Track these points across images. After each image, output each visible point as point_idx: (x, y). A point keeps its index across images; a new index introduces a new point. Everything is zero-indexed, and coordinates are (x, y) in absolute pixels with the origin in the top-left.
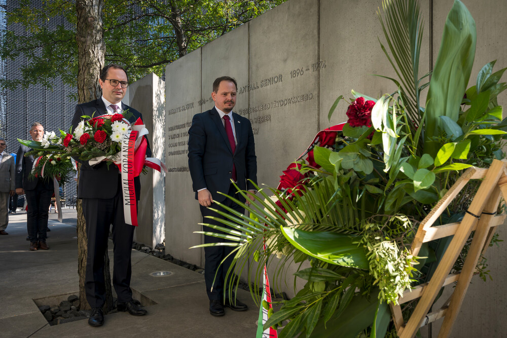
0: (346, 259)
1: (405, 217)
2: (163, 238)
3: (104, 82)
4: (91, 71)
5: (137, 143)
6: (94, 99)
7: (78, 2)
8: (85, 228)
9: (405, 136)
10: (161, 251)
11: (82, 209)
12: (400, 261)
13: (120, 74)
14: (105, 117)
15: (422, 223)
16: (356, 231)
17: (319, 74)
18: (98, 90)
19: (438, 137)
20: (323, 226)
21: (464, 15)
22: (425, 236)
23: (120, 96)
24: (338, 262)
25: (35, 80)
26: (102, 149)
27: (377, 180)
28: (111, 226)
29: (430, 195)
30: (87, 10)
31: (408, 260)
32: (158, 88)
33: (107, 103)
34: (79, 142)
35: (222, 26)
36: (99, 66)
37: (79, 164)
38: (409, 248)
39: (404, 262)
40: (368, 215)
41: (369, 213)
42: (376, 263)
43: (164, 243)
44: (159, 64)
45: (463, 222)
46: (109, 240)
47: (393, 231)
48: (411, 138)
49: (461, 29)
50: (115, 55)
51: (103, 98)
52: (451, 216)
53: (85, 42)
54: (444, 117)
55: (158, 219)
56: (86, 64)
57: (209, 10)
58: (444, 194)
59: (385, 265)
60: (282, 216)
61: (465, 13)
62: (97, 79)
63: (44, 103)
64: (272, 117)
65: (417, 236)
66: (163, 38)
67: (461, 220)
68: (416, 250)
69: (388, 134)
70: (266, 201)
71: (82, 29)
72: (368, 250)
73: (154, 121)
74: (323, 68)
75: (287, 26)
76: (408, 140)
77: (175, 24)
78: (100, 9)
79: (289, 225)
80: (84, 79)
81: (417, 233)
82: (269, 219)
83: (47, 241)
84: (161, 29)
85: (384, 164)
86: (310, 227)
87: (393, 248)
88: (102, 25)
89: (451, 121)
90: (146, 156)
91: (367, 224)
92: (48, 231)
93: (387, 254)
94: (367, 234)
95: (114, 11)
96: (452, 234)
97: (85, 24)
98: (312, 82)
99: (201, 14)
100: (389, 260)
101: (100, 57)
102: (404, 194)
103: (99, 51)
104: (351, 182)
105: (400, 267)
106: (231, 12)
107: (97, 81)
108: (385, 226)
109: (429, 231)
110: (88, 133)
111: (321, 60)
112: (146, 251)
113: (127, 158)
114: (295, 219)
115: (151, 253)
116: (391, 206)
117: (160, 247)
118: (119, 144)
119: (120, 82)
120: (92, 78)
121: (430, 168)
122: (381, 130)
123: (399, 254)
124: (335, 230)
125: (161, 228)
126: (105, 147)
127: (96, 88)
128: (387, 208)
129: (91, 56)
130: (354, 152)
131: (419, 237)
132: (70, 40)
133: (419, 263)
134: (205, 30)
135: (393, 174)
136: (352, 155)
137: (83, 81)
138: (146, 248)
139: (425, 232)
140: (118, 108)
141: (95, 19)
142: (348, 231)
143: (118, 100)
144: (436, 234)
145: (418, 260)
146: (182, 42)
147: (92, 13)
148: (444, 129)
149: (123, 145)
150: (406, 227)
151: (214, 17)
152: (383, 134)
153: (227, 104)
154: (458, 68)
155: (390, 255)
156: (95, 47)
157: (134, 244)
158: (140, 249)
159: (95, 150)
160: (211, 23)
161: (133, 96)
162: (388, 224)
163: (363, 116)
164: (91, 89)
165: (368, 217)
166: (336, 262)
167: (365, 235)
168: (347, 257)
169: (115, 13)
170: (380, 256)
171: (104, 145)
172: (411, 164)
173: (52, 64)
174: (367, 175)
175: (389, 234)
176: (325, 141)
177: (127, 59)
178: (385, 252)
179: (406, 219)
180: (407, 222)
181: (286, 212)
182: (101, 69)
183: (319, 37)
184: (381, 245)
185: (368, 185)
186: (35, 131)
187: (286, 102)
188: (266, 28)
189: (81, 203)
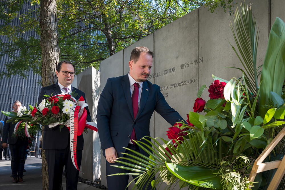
0: (208, 184)
1: (246, 157)
2: (99, 175)
3: (59, 72)
4: (50, 66)
5: (80, 114)
6: (52, 84)
7: (42, 20)
8: (47, 168)
9: (246, 105)
10: (98, 183)
11: (45, 156)
12: (242, 185)
13: (70, 68)
14: (60, 96)
15: (256, 160)
16: (216, 166)
17: (199, 67)
18: (55, 78)
19: (268, 105)
20: (194, 163)
21: (282, 26)
22: (258, 169)
23: (69, 82)
24: (203, 186)
25: (15, 72)
26: (57, 118)
27: (229, 133)
28: (64, 167)
29: (262, 142)
30: (47, 25)
31: (247, 184)
32: (95, 77)
33: (61, 87)
34: (42, 113)
35: (138, 35)
36: (55, 62)
37: (43, 126)
38: (248, 177)
39: (244, 185)
40: (223, 156)
41: (224, 155)
42: (227, 186)
43: (100, 178)
44: (97, 61)
45: (283, 160)
46: (63, 176)
47: (238, 166)
48: (250, 106)
49: (280, 36)
50: (68, 55)
51: (59, 83)
52: (276, 156)
53: (46, 46)
54: (272, 93)
55: (96, 162)
56: (47, 61)
57: (130, 25)
58: (271, 141)
59: (232, 187)
60: (169, 158)
61: (283, 25)
62: (54, 70)
63: (22, 88)
64: (169, 95)
65: (253, 169)
66: (100, 44)
67: (282, 159)
68: (253, 178)
69: (234, 103)
70: (160, 148)
71: (44, 38)
72: (222, 178)
73: (93, 99)
74: (202, 62)
75: (178, 35)
76: (248, 107)
77: (107, 34)
78: (56, 25)
79: (172, 162)
80: (46, 71)
81: (253, 167)
82: (161, 160)
83: (24, 178)
84: (98, 38)
85: (232, 123)
86: (187, 164)
87: (237, 177)
88: (58, 35)
89: (277, 95)
90: (87, 121)
91: (222, 161)
92: (24, 171)
93: (233, 180)
94: (222, 168)
95: (67, 26)
96: (276, 168)
97: (46, 34)
98: (195, 71)
99: (125, 27)
100: (235, 184)
101: (56, 56)
102: (246, 142)
103: (56, 52)
104: (212, 134)
105: (241, 189)
106: (144, 26)
107: (54, 72)
108: (233, 163)
109: (260, 166)
110: (47, 107)
111: (200, 57)
112: (88, 184)
113: (73, 124)
114: (177, 158)
115: (91, 185)
116: (237, 150)
117: (97, 181)
118: (68, 115)
119: (70, 73)
120: (51, 70)
121: (261, 125)
122: (230, 101)
123: (241, 180)
124: (202, 166)
125: (98, 168)
126: (59, 117)
127: (53, 77)
128: (235, 151)
129: (50, 56)
130: (215, 115)
131: (254, 169)
132: (38, 45)
133: (254, 186)
134: (127, 38)
135: (238, 129)
136: (214, 117)
137: (45, 72)
138: (88, 181)
139: (258, 166)
140: (69, 89)
141: (52, 31)
142: (211, 166)
143: (68, 84)
144: (265, 168)
145: (254, 184)
146: (112, 46)
147: (50, 27)
148: (272, 100)
149: (71, 115)
150: (246, 163)
151: (133, 29)
152: (232, 103)
154: (280, 61)
155: (236, 181)
156: (53, 50)
157: (81, 179)
158: (85, 182)
159: (52, 119)
160: (131, 33)
161: (80, 82)
162: (235, 162)
163: (218, 92)
164: (50, 77)
165: (223, 157)
166: (202, 186)
167: (221, 168)
168: (209, 183)
169: (67, 27)
170: (229, 181)
171: (58, 116)
172: (249, 123)
173: (26, 61)
174: (223, 130)
175: (236, 168)
176: (197, 108)
177: (76, 58)
178: (232, 179)
179: (246, 158)
180: (247, 160)
181: (172, 155)
182: (57, 65)
183: (199, 42)
184: (230, 174)
185: (223, 136)
186: (15, 106)
187: (178, 85)
188: (165, 37)
189: (44, 152)
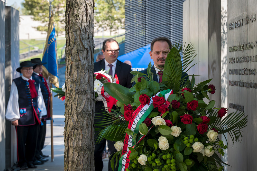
23: (114, 59)
120: (77, 19)
127: (80, 30)
149: (98, 93)
153: (159, 62)
